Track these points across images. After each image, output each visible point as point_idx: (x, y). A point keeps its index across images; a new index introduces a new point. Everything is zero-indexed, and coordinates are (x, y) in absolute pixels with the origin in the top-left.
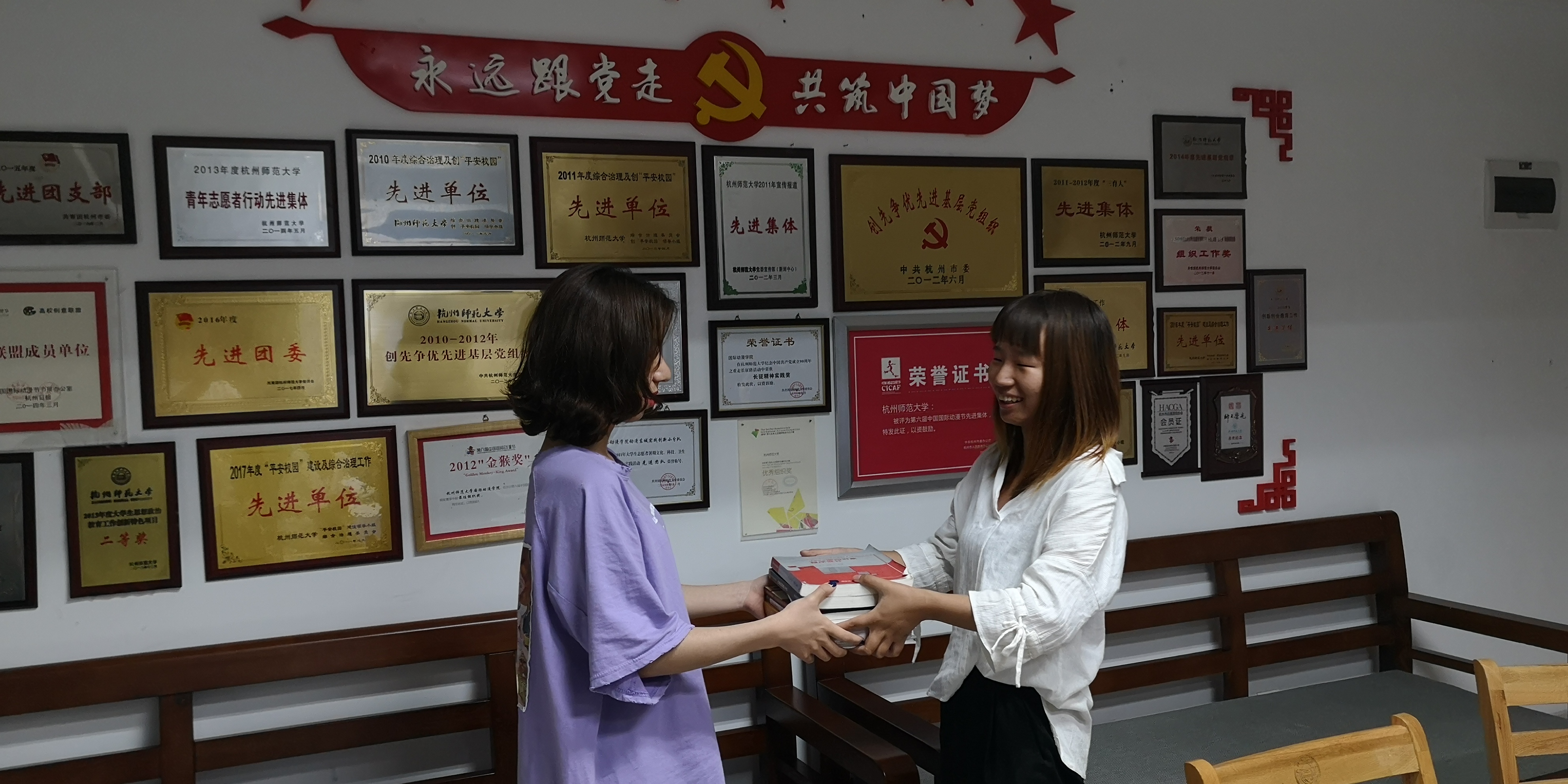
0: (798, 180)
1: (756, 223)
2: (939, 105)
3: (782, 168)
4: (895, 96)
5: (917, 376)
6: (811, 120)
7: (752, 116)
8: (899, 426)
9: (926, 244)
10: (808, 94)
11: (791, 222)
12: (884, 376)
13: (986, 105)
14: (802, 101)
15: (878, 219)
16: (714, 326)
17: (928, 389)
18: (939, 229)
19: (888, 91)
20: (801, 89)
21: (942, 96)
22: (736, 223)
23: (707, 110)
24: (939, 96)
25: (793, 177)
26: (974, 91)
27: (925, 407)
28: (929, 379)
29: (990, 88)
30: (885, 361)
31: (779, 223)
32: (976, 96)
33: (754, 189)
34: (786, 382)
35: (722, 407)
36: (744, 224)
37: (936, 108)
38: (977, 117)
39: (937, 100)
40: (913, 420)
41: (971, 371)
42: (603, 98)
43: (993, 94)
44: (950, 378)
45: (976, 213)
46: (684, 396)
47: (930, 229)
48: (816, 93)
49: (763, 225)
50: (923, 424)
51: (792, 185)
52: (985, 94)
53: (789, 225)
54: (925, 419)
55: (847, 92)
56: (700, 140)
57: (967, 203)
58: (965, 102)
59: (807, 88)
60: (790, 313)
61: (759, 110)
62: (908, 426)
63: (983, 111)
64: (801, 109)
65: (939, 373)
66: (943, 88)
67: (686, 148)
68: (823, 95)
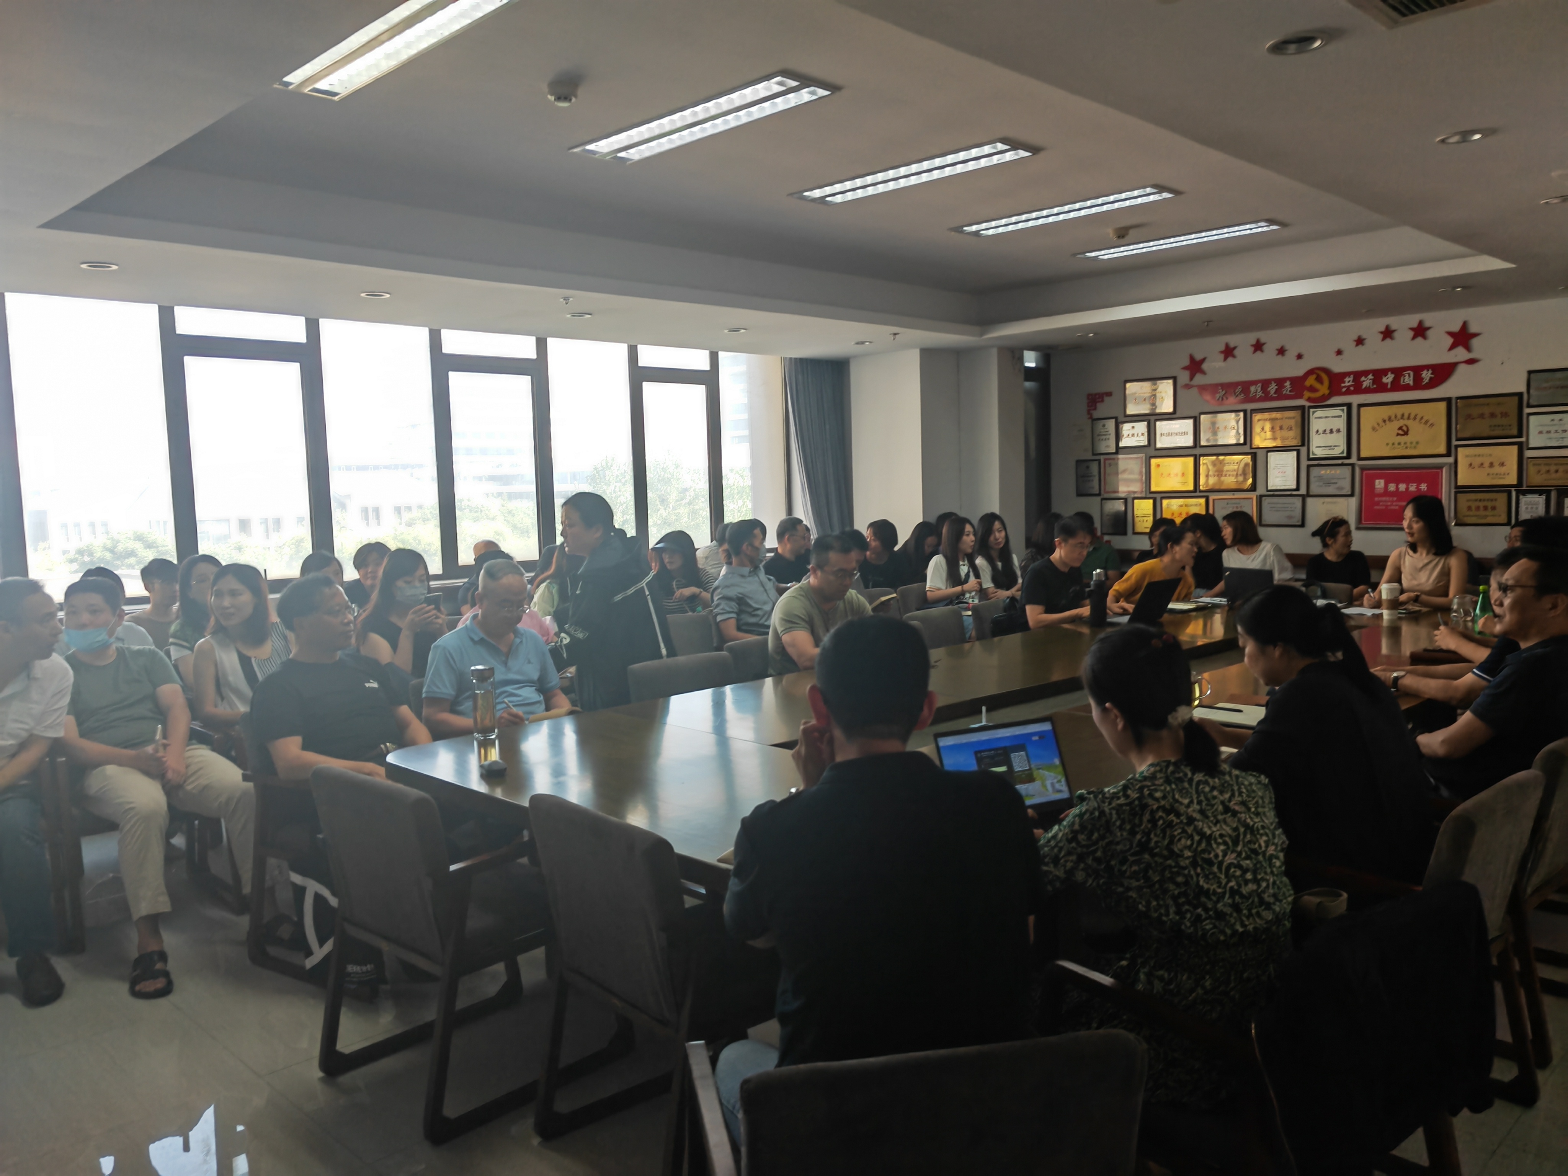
0: (1343, 415)
1: (1325, 431)
2: (1405, 381)
3: (1336, 411)
4: (1385, 380)
5: (1392, 487)
6: (1348, 392)
7: (1324, 395)
8: (1382, 505)
9: (1398, 434)
10: (1347, 384)
11: (1339, 430)
12: (1376, 487)
13: (1428, 379)
14: (1345, 387)
15: (1376, 426)
16: (1309, 466)
17: (1397, 493)
18: (1405, 428)
19: (1382, 378)
20: (1344, 383)
21: (1407, 378)
22: (1317, 431)
23: (1307, 394)
24: (1405, 377)
25: (1340, 413)
26: (1422, 374)
27: (1395, 499)
28: (1397, 488)
29: (1430, 372)
30: (1377, 481)
31: (1334, 430)
32: (1423, 375)
33: (1324, 419)
34: (1336, 486)
35: (1311, 493)
36: (1321, 431)
37: (1404, 382)
38: (1424, 383)
39: (1404, 379)
40: (1389, 503)
41: (1418, 487)
42: (1272, 395)
43: (1432, 374)
44: (1407, 489)
45: (1423, 421)
46: (1298, 489)
47: (1400, 428)
48: (1350, 383)
49: (1328, 431)
50: (1394, 506)
51: (1341, 416)
52: (1428, 374)
53: (1338, 431)
54: (1394, 504)
55: (1364, 381)
56: (1307, 404)
57: (1418, 417)
58: (1418, 379)
59: (1346, 382)
60: (1339, 462)
61: (1327, 392)
62: (1387, 506)
63: (1426, 380)
64: (1344, 390)
65: (1402, 487)
66: (1407, 375)
67: (1302, 408)
68: (1353, 383)
